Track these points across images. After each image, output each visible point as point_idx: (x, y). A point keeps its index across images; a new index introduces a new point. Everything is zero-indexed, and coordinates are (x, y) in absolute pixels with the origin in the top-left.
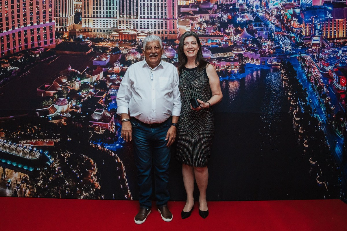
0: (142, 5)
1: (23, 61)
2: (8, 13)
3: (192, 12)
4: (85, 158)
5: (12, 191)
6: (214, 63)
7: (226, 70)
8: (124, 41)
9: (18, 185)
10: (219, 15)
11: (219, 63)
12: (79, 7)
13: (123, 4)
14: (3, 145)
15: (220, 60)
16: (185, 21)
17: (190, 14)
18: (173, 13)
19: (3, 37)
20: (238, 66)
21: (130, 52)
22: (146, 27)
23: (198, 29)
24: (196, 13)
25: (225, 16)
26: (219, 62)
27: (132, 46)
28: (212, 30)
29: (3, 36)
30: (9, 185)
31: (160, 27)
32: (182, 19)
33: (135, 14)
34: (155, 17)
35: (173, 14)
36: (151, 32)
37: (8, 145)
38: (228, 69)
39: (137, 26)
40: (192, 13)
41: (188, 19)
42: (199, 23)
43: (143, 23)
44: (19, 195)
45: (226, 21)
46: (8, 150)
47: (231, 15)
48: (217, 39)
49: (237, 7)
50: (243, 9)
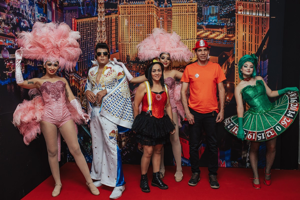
6: (11, 63)
10: (11, 17)
20: (24, 67)
25: (15, 19)
28: (8, 30)
45: (15, 24)
47: (18, 19)
48: (11, 40)
49: (21, 12)
50: (24, 15)
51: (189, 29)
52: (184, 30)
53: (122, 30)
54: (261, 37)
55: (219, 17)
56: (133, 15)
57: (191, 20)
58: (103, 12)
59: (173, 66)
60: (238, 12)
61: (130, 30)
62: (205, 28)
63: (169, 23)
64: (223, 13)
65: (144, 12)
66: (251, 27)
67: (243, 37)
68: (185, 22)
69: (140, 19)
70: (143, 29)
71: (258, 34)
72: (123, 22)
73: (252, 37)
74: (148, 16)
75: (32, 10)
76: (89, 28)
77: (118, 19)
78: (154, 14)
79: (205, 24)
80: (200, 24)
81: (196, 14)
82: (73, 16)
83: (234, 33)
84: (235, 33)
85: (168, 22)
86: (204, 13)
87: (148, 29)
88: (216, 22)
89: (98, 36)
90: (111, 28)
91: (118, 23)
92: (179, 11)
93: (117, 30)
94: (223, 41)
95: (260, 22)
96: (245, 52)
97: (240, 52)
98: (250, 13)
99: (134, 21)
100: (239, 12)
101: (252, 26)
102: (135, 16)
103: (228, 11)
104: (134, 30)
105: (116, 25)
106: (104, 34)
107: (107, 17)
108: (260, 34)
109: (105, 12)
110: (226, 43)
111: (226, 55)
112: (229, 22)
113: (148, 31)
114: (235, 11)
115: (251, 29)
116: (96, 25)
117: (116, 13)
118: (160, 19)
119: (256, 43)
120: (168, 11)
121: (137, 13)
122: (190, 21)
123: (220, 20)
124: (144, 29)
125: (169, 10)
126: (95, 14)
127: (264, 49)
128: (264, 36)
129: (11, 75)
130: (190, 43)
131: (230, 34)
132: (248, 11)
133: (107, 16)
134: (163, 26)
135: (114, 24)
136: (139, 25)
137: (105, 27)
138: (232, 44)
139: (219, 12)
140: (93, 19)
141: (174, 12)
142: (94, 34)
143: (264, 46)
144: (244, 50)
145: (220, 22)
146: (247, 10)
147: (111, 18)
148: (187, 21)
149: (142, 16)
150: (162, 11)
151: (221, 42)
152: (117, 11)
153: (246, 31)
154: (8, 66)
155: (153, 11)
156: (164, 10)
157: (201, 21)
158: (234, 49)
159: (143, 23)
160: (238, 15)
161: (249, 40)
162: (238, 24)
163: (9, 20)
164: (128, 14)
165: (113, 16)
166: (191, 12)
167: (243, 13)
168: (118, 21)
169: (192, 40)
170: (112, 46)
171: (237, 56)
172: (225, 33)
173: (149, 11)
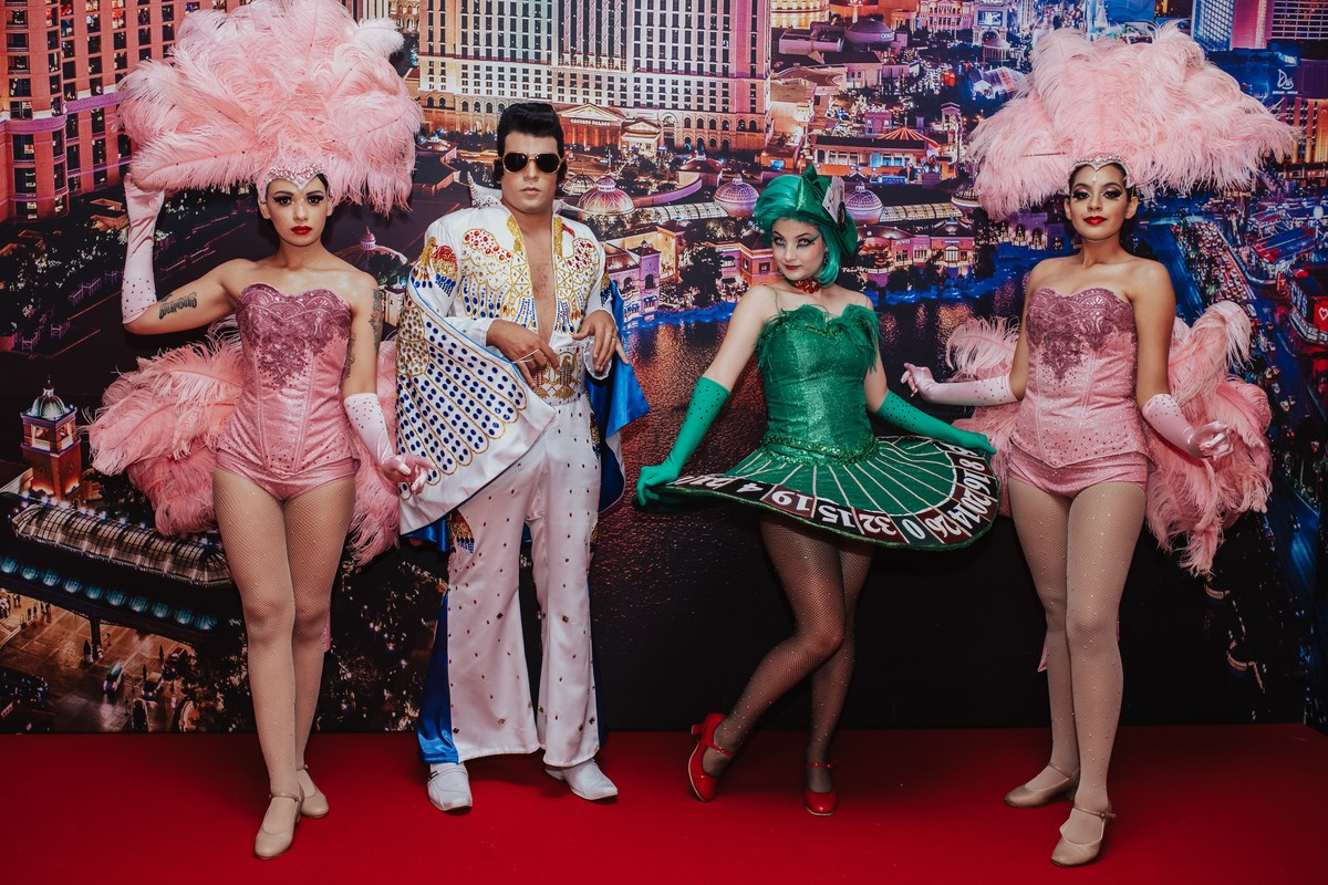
0: (644, 20)
1: (182, 208)
2: (124, 17)
3: (820, 53)
4: (420, 579)
5: (124, 711)
6: (891, 239)
7: (930, 266)
8: (573, 151)
9: (150, 685)
10: (911, 70)
11: (908, 241)
12: (409, 12)
13: (574, 11)
14: (95, 531)
15: (911, 228)
16: (795, 87)
17: (813, 63)
18: (753, 53)
19: (102, 112)
20: (970, 254)
21: (596, 189)
22: (656, 101)
23: (837, 116)
24: (832, 58)
25: (932, 75)
26: (907, 237)
27: (603, 168)
28: (886, 122)
29: (102, 110)
30: (115, 685)
31: (707, 106)
32: (785, 77)
33: (617, 50)
34: (688, 66)
35: (754, 60)
36: (671, 121)
37: (115, 530)
38: (937, 263)
39: (624, 96)
40: (820, 58)
41: (803, 81)
42: (843, 96)
43: (643, 85)
44: (151, 726)
45: (937, 92)
46: (112, 553)
47: (953, 71)
48: (901, 156)
49: (977, 43)
50: (996, 52)
75: (1057, 21)
129: (883, 283)
154: (868, 249)
163: (898, 84)
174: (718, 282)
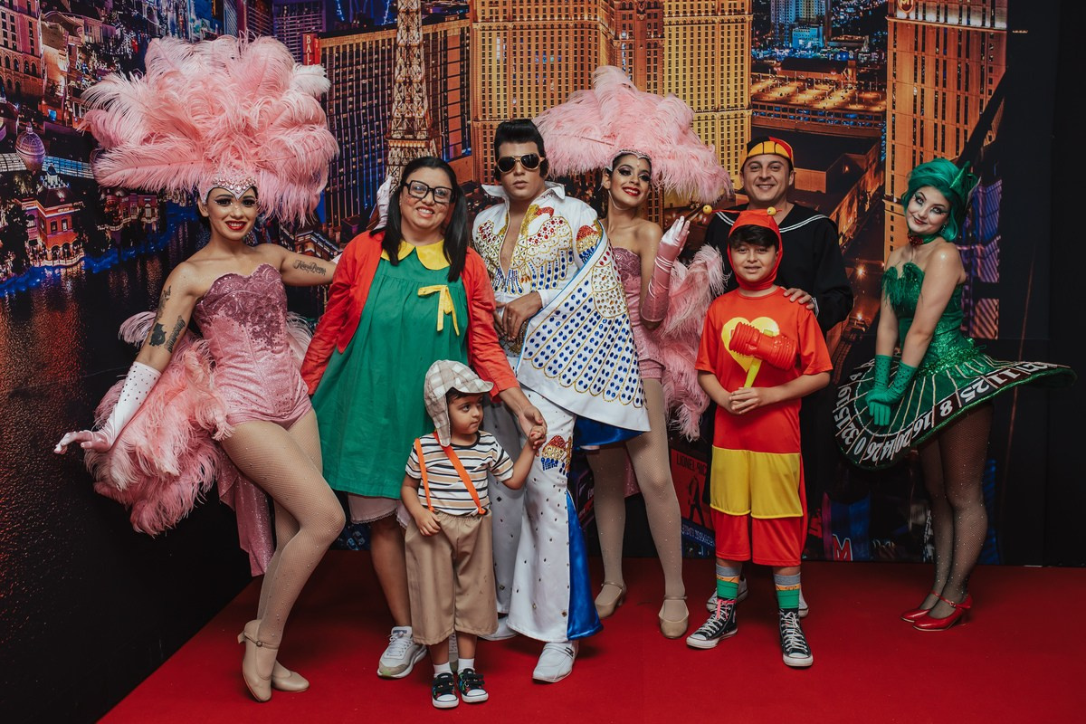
7: (138, 223)
10: (116, 32)
16: (56, 32)
20: (156, 211)
23: (82, 69)
24: (75, 7)
25: (127, 40)
32: (49, 19)
38: (142, 219)
40: (68, 6)
41: (60, 27)
42: (84, 49)
45: (131, 57)
47: (136, 38)
49: (145, 16)
50: (153, 27)
51: (722, 74)
52: (706, 75)
53: (484, 76)
54: (977, 100)
55: (830, 31)
56: (522, 23)
57: (729, 40)
58: (417, 12)
59: (667, 204)
60: (895, 11)
61: (512, 77)
62: (780, 69)
63: (652, 50)
64: (842, 17)
65: (563, 10)
66: (941, 65)
67: (915, 101)
68: (710, 47)
69: (548, 36)
70: (560, 74)
71: (967, 90)
72: (487, 48)
73: (944, 101)
74: (576, 27)
75: (177, 8)
76: (364, 70)
77: (468, 38)
78: (598, 19)
79: (780, 57)
80: (761, 56)
81: (749, 18)
82: (306, 25)
83: (881, 88)
84: (886, 87)
85: (649, 47)
86: (777, 16)
87: (579, 75)
88: (820, 48)
89: (396, 99)
90: (446, 70)
91: (468, 51)
92: (688, 10)
93: (465, 75)
94: (844, 116)
95: (975, 48)
96: (922, 153)
97: (905, 153)
98: (938, 18)
99: (525, 44)
100: (901, 14)
101: (945, 62)
102: (529, 27)
103: (861, 8)
104: (526, 76)
105: (462, 59)
106: (420, 91)
107: (430, 31)
108: (974, 90)
109: (423, 10)
110: (855, 124)
111: (853, 165)
112: (865, 49)
113: (575, 81)
114: (885, 10)
115: (941, 73)
116: (389, 58)
117: (463, 17)
118: (620, 37)
119: (958, 121)
120: (649, 8)
121: (537, 17)
122: (726, 44)
123: (834, 41)
124: (563, 71)
125: (652, 5)
126: (385, 18)
127: (987, 142)
128: (987, 99)
129: (119, 240)
130: (725, 121)
131: (867, 91)
132: (933, 7)
133: (431, 26)
134: (631, 60)
135: (454, 55)
136: (545, 59)
137: (423, 64)
138: (876, 125)
139: (829, 14)
140: (379, 36)
141: (669, 13)
142: (383, 89)
143: (989, 133)
144: (918, 148)
145: (834, 47)
146: (929, 7)
147: (445, 32)
148: (716, 44)
149: (556, 26)
150: (625, 9)
151: (837, 119)
152: (467, 7)
153: (923, 82)
154: (109, 207)
155: (596, 9)
156: (635, 7)
157: (765, 44)
158: (881, 143)
159: (560, 53)
160: (895, 23)
161: (936, 110)
162: (895, 54)
163: (111, 44)
164: (505, 17)
165: (450, 26)
166: (730, 11)
167: (912, 16)
168: (468, 45)
169: (732, 114)
170: (447, 133)
171: (893, 169)
172: (849, 86)
173: (582, 9)
174: (27, 245)
